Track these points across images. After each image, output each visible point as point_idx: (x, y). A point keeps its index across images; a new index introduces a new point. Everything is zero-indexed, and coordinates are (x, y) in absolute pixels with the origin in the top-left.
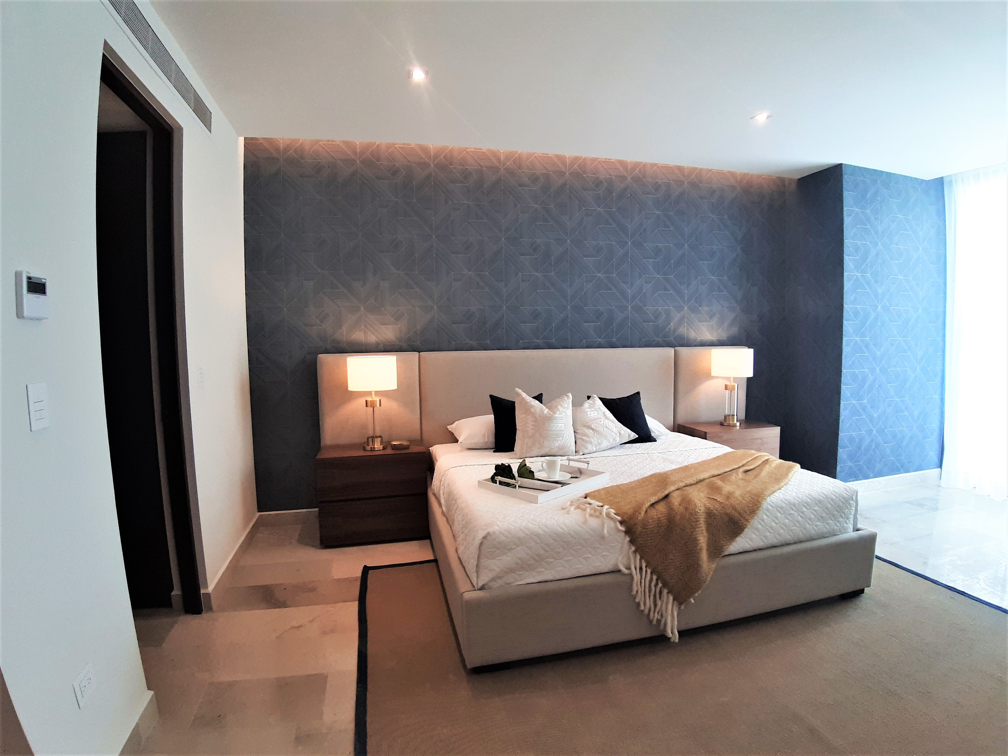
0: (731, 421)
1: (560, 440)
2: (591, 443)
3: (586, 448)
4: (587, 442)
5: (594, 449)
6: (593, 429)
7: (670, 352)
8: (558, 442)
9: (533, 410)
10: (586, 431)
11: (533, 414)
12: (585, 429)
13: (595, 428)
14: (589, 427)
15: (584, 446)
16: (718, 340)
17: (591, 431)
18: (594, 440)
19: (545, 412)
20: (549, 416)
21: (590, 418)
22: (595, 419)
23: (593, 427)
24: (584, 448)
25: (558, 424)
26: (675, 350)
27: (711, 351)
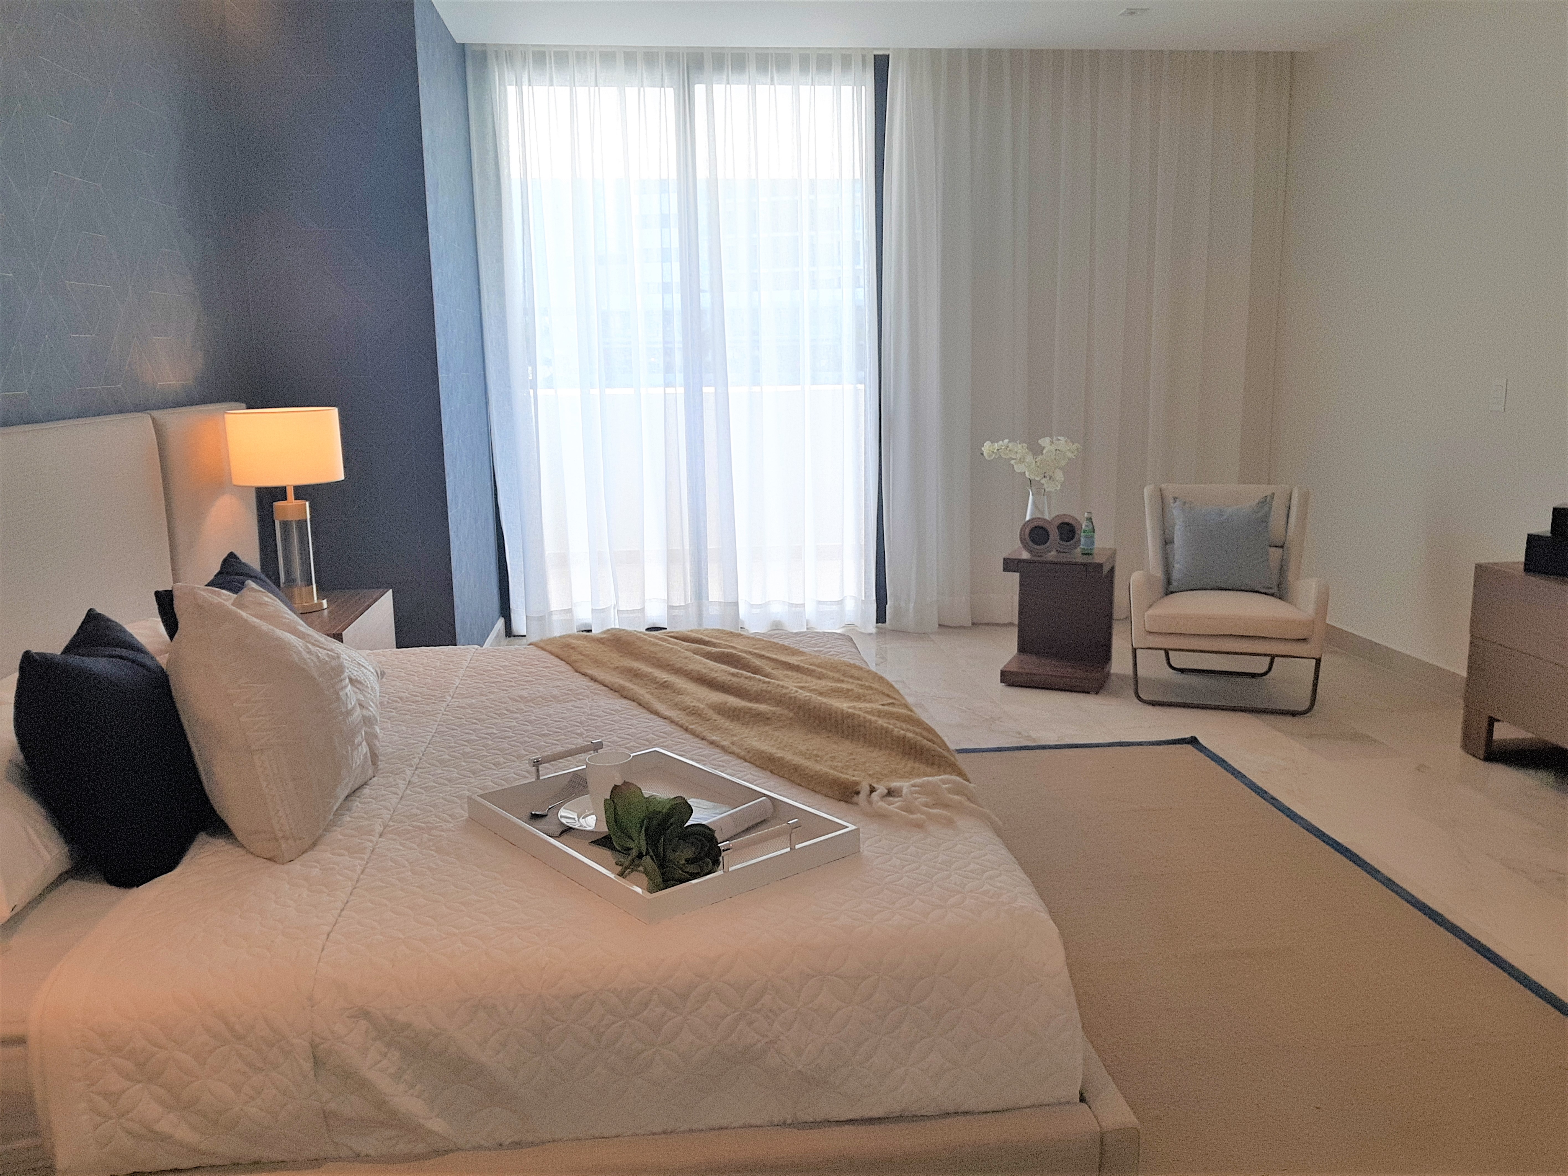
7: (148, 425)
26: (153, 419)
27: (224, 418)
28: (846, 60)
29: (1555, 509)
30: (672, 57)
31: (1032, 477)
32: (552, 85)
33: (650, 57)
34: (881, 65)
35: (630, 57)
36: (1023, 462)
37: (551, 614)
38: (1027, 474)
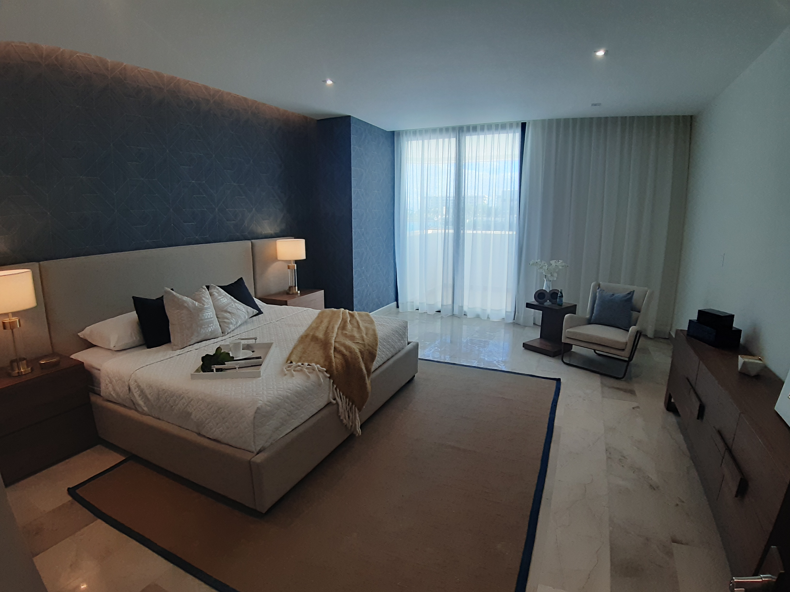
0: (294, 291)
1: (212, 326)
2: (232, 323)
3: (230, 328)
4: (229, 323)
5: (234, 327)
6: (229, 313)
7: (249, 243)
8: (210, 328)
9: (186, 305)
10: (225, 314)
11: (187, 308)
12: (223, 314)
13: (231, 311)
14: (226, 311)
15: (228, 327)
16: (275, 233)
17: (228, 314)
18: (233, 321)
19: (197, 305)
20: (200, 307)
21: (225, 304)
22: (228, 304)
23: (229, 310)
24: (228, 329)
25: (209, 313)
26: (252, 243)
27: (276, 242)
28: (511, 125)
29: (699, 311)
30: (454, 129)
31: (546, 274)
32: (417, 140)
33: (447, 129)
34: (524, 126)
35: (441, 130)
36: (542, 268)
37: (407, 302)
38: (544, 273)
